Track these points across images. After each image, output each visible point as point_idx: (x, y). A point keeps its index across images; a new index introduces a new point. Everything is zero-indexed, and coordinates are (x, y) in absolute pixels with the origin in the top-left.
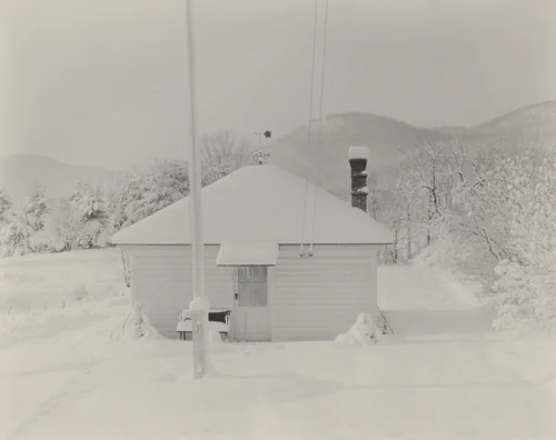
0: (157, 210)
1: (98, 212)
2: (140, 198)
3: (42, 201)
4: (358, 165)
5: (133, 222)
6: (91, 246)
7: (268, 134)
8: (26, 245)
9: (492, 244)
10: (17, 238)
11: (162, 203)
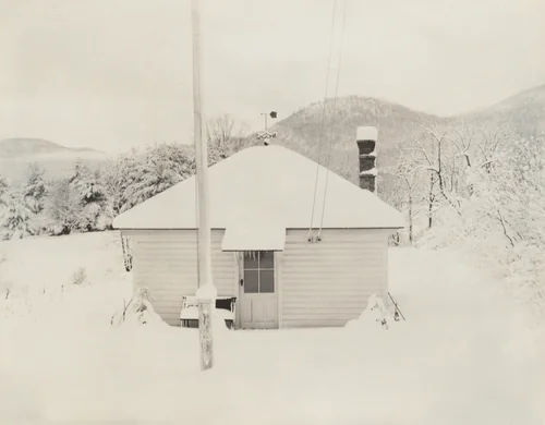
0: (157, 192)
1: (97, 195)
2: (140, 180)
3: (40, 183)
4: (366, 146)
5: (132, 205)
6: (90, 229)
7: (273, 115)
8: (24, 227)
9: (507, 227)
10: (16, 221)
11: (161, 185)
